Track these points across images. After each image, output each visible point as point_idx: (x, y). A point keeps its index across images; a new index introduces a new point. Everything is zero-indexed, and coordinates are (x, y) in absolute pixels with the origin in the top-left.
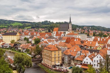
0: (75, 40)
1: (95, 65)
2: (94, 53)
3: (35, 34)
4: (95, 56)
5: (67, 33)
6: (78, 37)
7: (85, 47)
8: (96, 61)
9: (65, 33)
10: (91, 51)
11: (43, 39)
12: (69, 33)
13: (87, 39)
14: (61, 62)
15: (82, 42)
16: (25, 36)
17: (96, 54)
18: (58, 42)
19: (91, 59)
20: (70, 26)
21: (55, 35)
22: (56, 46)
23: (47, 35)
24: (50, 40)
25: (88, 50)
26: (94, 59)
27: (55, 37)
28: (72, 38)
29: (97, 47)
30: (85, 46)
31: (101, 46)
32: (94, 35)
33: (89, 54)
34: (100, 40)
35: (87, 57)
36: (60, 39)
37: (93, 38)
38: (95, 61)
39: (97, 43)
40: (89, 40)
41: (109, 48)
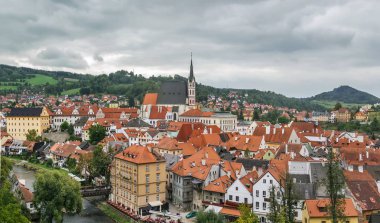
0: (205, 132)
1: (258, 203)
2: (254, 168)
3: (91, 112)
4: (258, 179)
5: (182, 109)
6: (212, 123)
7: (232, 152)
8: (261, 194)
9: (175, 109)
10: (248, 164)
11: (113, 127)
12: (187, 109)
13: (237, 128)
14: (163, 197)
15: (225, 137)
16: (65, 118)
17: (260, 172)
18: (155, 138)
19: (248, 187)
20: (191, 89)
21: (147, 114)
22: (149, 148)
23: (124, 116)
24: (134, 131)
25: (240, 161)
26: (255, 187)
27: (147, 121)
28: (196, 126)
29: (262, 152)
30: (232, 149)
31: (272, 150)
32: (256, 117)
33: (243, 172)
34: (272, 131)
35: (238, 183)
36: (163, 127)
37: (254, 125)
38: (257, 192)
39: (263, 141)
40: (242, 133)
41: (293, 155)
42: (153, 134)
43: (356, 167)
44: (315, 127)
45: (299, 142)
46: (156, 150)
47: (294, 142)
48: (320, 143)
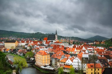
0: (60, 47)
1: (74, 65)
2: (73, 56)
3: (30, 42)
4: (74, 59)
5: (54, 41)
6: (62, 45)
7: (67, 52)
8: (75, 62)
9: (52, 41)
10: (72, 55)
11: (36, 46)
12: (55, 41)
13: (69, 46)
14: (49, 63)
15: (65, 48)
16: (22, 43)
17: (75, 57)
18: (47, 48)
19: (72, 61)
20: (56, 36)
21: (45, 43)
22: (45, 51)
23: (38, 43)
24: (41, 47)
25: (69, 54)
26: (73, 61)
27: (45, 44)
28: (58, 45)
29: (75, 52)
30: (67, 51)
31: (78, 52)
32: (73, 43)
33: (71, 57)
34: (78, 47)
35: (69, 60)
36: (49, 46)
37: (73, 45)
38: (74, 62)
39: (75, 49)
40: (70, 47)
41: (83, 53)
42: (46, 47)
43: (101, 56)
44: (90, 45)
45: (85, 49)
46: (47, 52)
47: (84, 49)
48: (91, 50)
